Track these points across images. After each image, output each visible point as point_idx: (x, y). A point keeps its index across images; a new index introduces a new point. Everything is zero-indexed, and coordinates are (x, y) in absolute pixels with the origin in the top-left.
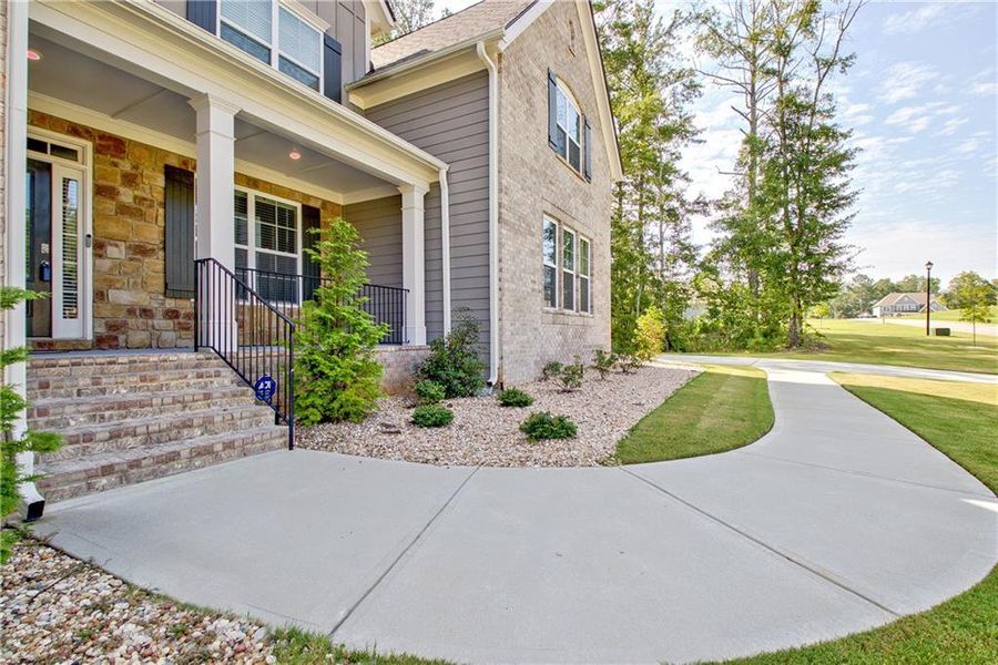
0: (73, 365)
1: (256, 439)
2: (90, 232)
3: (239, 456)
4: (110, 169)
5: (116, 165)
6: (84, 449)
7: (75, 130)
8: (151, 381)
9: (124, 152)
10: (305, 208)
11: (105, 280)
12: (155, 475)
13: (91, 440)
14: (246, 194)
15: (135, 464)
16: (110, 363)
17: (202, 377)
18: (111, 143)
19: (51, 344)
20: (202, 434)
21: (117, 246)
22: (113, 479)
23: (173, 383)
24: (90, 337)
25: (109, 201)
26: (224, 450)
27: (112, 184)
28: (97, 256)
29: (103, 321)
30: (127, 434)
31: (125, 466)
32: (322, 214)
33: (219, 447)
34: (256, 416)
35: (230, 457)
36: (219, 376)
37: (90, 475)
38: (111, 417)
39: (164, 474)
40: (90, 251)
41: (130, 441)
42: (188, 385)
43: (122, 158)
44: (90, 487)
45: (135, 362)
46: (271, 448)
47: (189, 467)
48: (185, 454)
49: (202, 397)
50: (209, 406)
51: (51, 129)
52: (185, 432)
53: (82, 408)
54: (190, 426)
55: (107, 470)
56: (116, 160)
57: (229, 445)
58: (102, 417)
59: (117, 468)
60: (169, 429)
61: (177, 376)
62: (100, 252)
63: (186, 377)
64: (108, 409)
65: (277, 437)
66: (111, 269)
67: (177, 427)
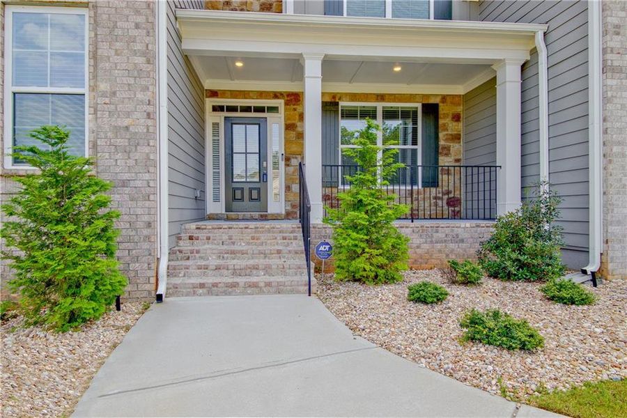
0: (229, 228)
1: (286, 284)
2: (283, 153)
3: (275, 293)
4: (292, 113)
5: (295, 110)
6: (204, 273)
7: (276, 95)
8: (257, 239)
9: (300, 100)
10: (424, 106)
11: (291, 179)
12: (225, 293)
13: (207, 269)
14: (376, 107)
15: (215, 285)
16: (246, 228)
17: (286, 239)
18: (292, 97)
19: (266, 216)
20: (264, 275)
21: (296, 158)
22: (205, 290)
23: (269, 242)
24: (284, 212)
25: (292, 132)
26: (265, 286)
27: (293, 122)
28: (287, 165)
29: (290, 203)
30: (224, 268)
31: (211, 285)
32: (440, 109)
33: (262, 284)
34: (299, 268)
35: (269, 292)
36: (296, 239)
37: (194, 287)
38: (227, 258)
39: (230, 294)
40: (283, 162)
41: (225, 272)
42: (277, 244)
43: (298, 105)
44: (194, 293)
45: (258, 228)
46: (298, 292)
47: (243, 293)
48: (242, 284)
49: (276, 252)
50: (280, 258)
51: (265, 99)
52: (254, 272)
53: (214, 251)
54: (257, 269)
55: (202, 286)
56: (295, 107)
57: (268, 284)
58: (223, 258)
59: (206, 286)
60: (245, 269)
61: (272, 238)
62: (288, 163)
63: (276, 238)
64: (226, 253)
65: (301, 285)
66: (293, 172)
67: (249, 268)
